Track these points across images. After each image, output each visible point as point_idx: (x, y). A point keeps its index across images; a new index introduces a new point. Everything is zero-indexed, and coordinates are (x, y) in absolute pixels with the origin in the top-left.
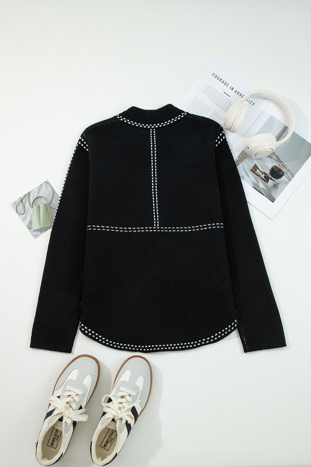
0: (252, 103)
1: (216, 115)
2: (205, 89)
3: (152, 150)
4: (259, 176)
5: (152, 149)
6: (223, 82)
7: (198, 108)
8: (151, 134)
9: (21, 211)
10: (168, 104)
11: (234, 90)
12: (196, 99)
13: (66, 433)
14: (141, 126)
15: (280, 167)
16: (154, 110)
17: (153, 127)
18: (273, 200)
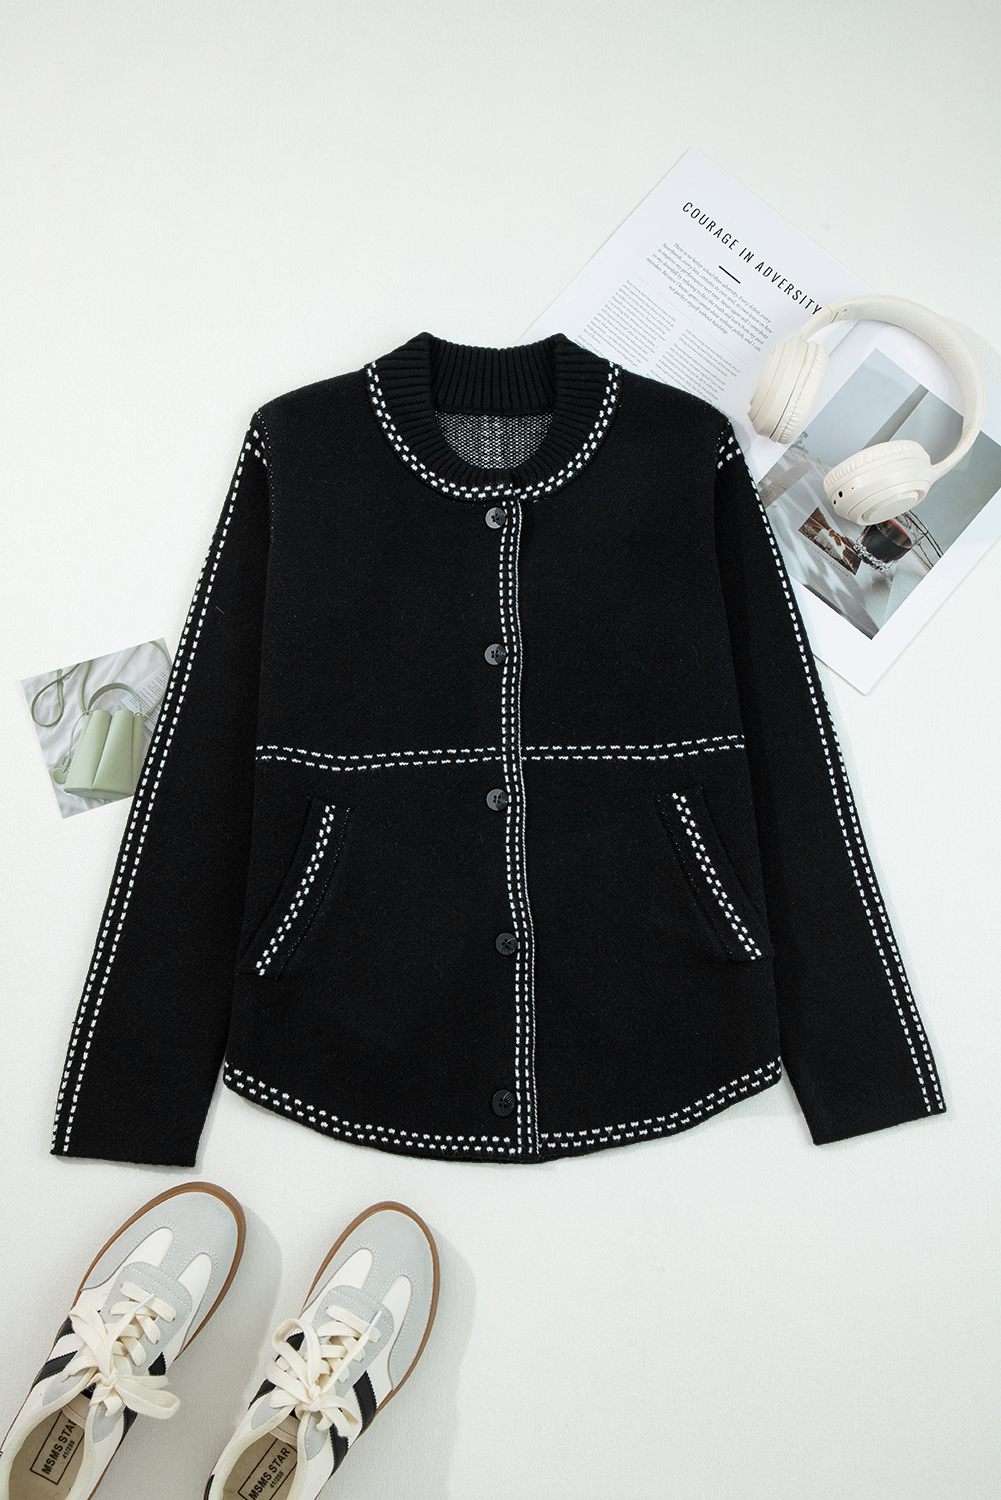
0: (813, 307)
1: (691, 344)
2: (660, 255)
4: (827, 549)
6: (718, 233)
7: (634, 318)
9: (48, 714)
11: (755, 262)
12: (628, 286)
13: (96, 1439)
15: (898, 523)
18: (870, 630)
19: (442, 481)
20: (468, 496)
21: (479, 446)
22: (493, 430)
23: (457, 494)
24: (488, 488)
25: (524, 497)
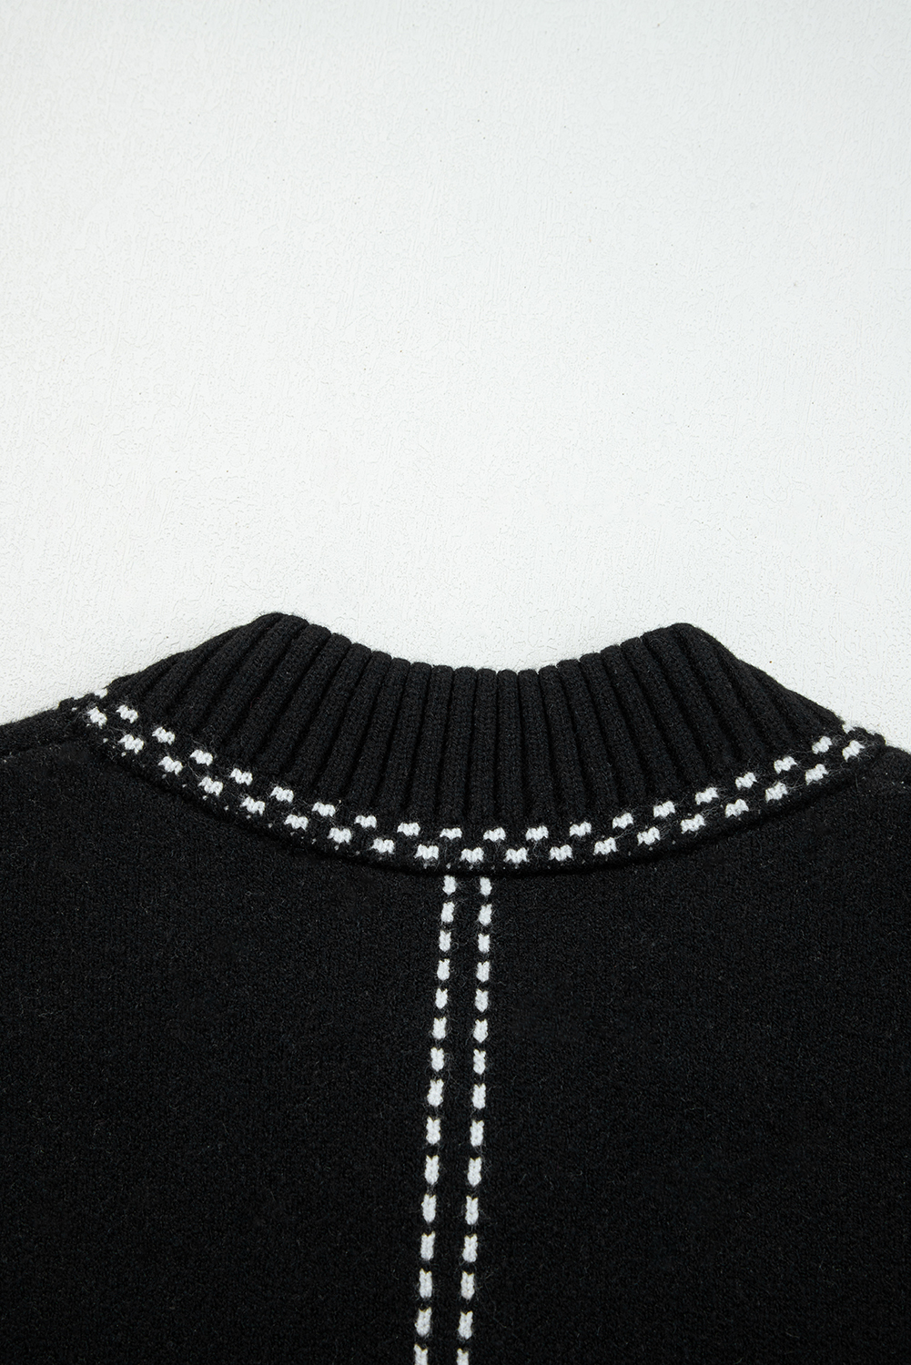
3: (432, 1150)
5: (433, 1131)
8: (445, 942)
10: (667, 623)
14: (341, 836)
16: (507, 673)
17: (474, 856)
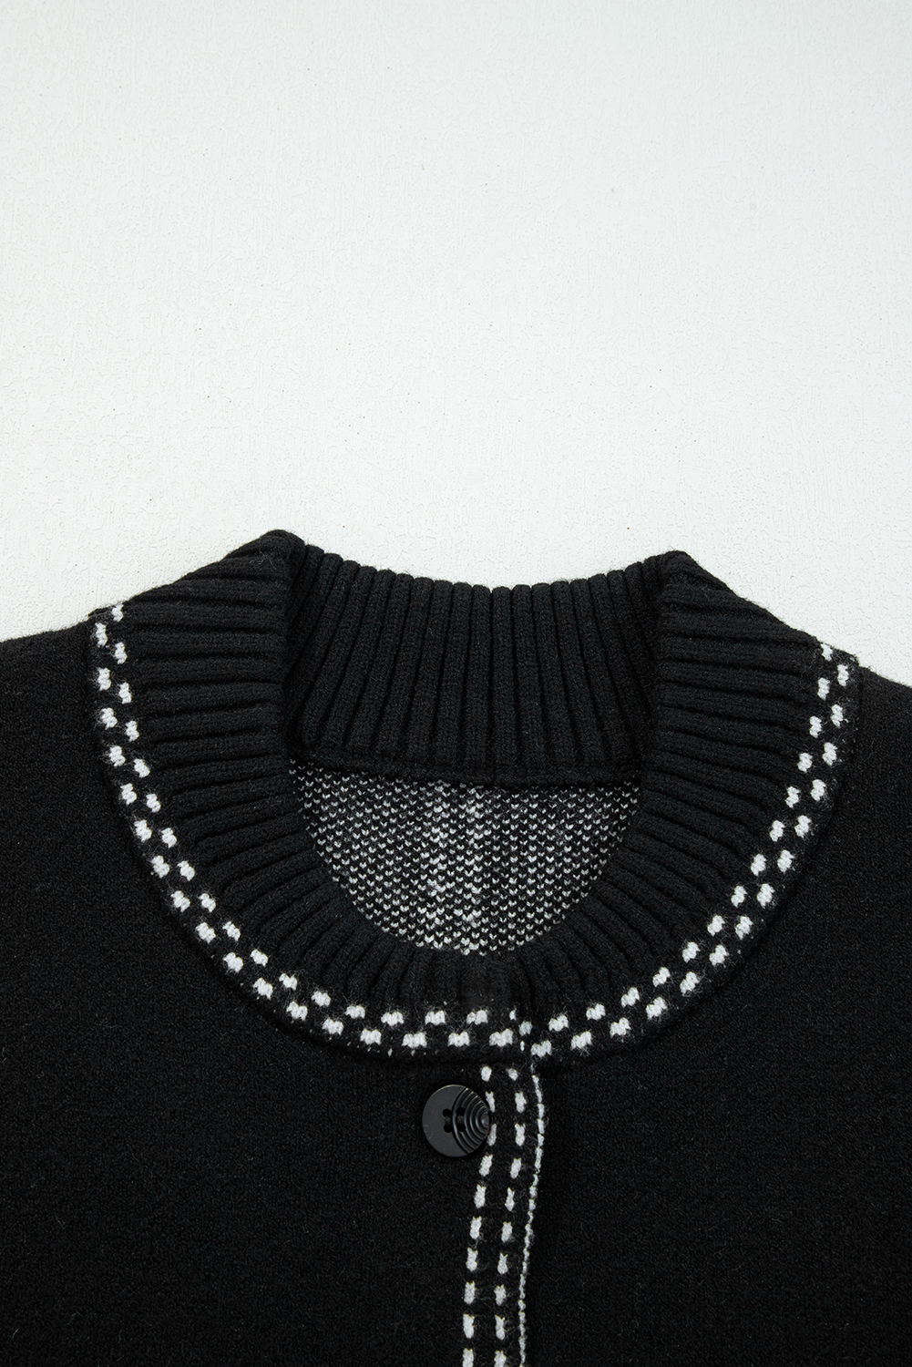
19: (289, 982)
20: (371, 1037)
21: (412, 873)
22: (460, 825)
23: (333, 1027)
24: (436, 1018)
25: (543, 1049)
